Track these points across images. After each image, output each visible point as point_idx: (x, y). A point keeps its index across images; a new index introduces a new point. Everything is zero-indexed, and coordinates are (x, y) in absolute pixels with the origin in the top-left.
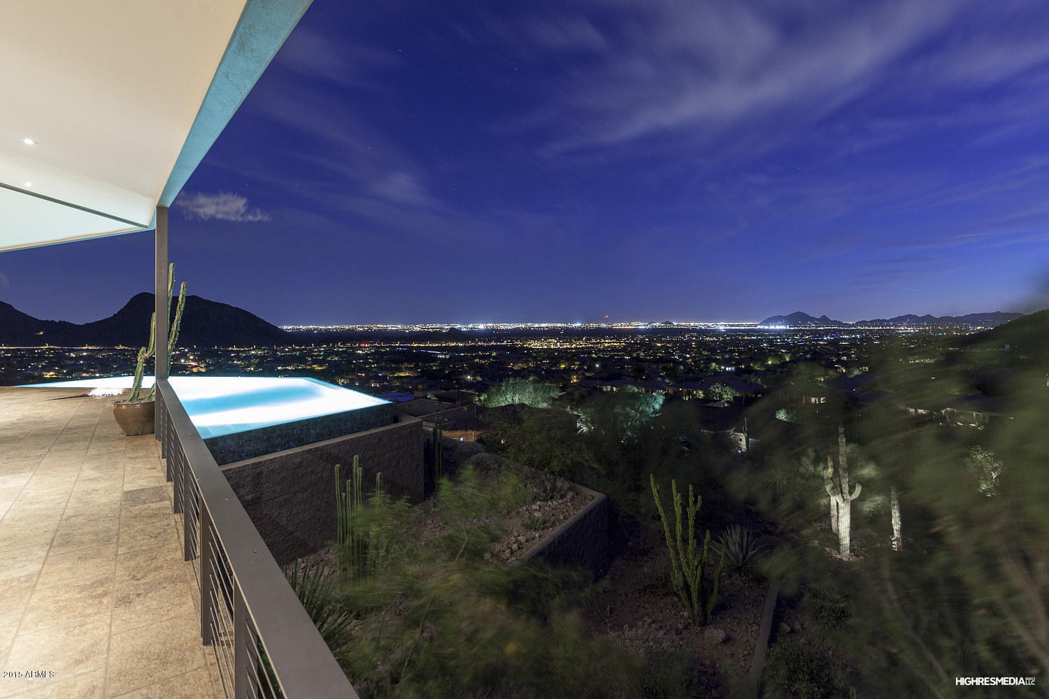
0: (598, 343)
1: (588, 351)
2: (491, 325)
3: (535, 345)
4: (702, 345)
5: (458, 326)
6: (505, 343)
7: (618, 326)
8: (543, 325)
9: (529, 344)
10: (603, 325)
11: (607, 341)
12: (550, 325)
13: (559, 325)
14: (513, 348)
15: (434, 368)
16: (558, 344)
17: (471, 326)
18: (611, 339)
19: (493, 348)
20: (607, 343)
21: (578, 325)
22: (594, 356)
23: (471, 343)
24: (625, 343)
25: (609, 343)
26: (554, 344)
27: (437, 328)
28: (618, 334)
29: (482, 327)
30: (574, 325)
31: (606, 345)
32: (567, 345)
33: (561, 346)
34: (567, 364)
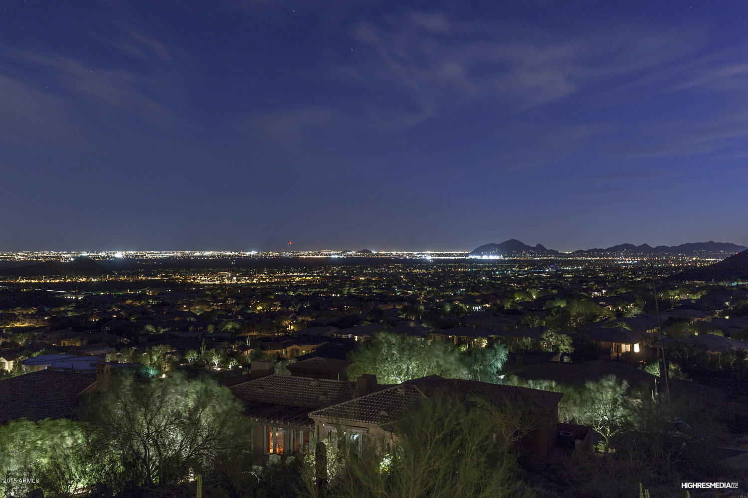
0: (285, 277)
1: (280, 287)
2: (132, 252)
3: (203, 280)
4: (412, 277)
5: (85, 254)
6: (158, 278)
7: (304, 254)
8: (207, 253)
9: (194, 279)
10: (287, 254)
11: (295, 274)
12: (216, 253)
13: (228, 253)
14: (171, 284)
15: (70, 314)
16: (235, 278)
17: (103, 254)
18: (301, 272)
19: (142, 285)
20: (297, 277)
21: (253, 253)
22: (291, 293)
23: (108, 278)
24: (320, 276)
25: (299, 277)
26: (228, 279)
27: (52, 257)
28: (308, 265)
29: (119, 255)
30: (248, 254)
31: (297, 279)
32: (245, 281)
33: (239, 280)
34: (265, 305)
